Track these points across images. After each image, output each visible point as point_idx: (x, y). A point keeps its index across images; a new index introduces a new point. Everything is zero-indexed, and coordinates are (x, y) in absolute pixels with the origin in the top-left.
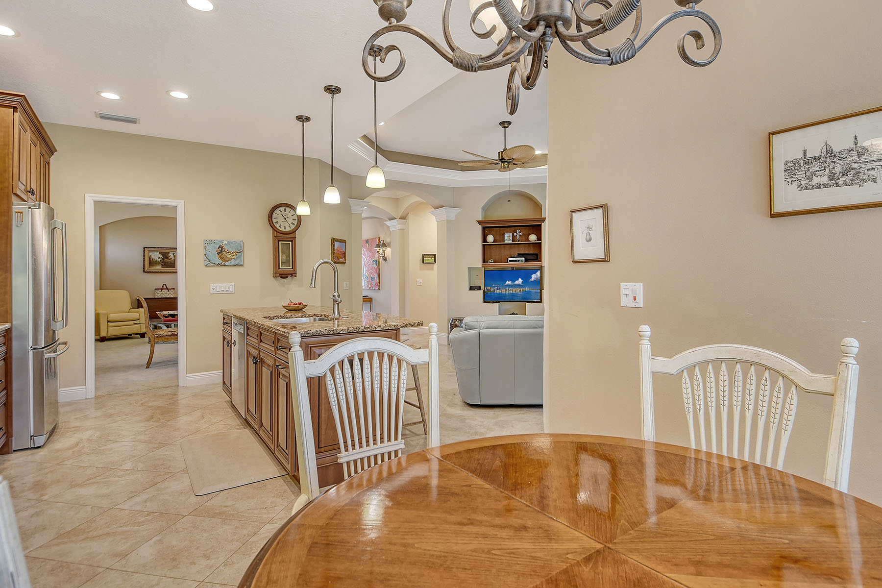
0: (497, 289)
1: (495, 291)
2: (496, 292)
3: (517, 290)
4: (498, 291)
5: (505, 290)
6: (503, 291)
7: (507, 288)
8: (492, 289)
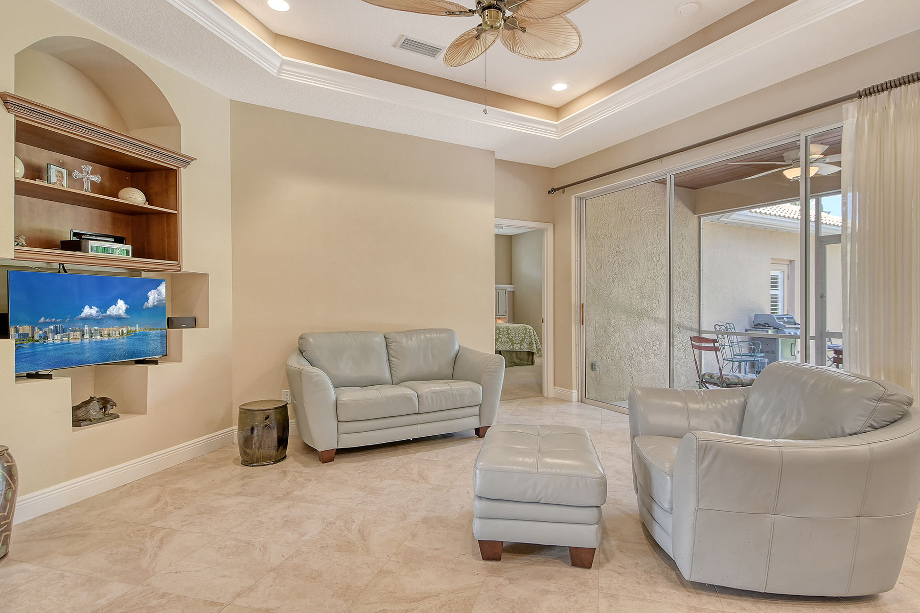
0: (56, 332)
1: (46, 338)
2: (50, 340)
3: (114, 334)
4: (57, 337)
5: (78, 334)
6: (74, 338)
7: (86, 328)
8: (38, 333)
